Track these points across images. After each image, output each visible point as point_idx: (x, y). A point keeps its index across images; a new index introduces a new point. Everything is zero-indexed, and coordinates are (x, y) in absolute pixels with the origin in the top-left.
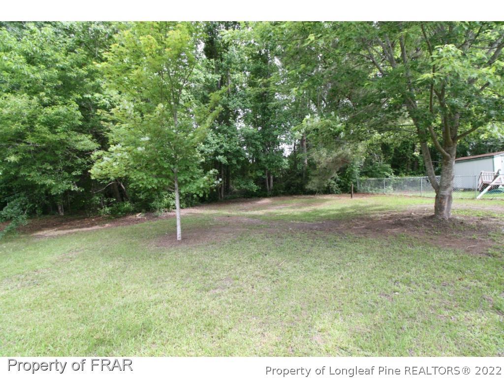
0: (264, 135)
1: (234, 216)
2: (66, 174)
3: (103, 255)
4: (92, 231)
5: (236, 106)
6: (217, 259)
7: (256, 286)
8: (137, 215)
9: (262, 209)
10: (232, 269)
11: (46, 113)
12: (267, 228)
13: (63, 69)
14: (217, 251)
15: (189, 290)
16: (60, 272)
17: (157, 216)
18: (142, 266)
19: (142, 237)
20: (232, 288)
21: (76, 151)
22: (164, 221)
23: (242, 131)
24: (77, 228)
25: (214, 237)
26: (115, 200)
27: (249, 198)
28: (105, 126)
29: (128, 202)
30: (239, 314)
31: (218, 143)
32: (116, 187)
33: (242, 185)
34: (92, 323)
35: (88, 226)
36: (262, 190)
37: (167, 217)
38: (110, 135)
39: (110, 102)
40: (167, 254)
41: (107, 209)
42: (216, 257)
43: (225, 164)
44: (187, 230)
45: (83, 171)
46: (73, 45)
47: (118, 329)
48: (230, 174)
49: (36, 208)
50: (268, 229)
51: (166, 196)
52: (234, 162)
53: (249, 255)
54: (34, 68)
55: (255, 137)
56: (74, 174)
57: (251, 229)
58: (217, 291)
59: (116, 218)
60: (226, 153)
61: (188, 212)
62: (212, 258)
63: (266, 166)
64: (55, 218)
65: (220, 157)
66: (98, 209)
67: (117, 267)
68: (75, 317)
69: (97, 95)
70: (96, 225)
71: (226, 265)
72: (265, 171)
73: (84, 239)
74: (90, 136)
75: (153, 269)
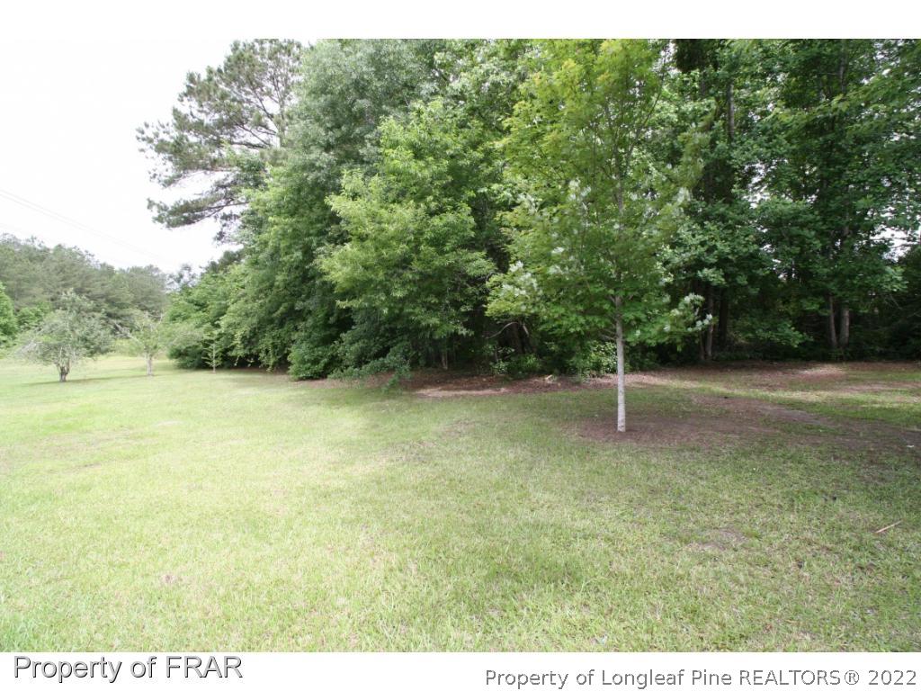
0: (826, 214)
1: (739, 397)
2: (453, 311)
3: (499, 435)
4: (484, 395)
5: (750, 156)
6: (704, 483)
7: (809, 565)
8: (547, 378)
9: (815, 390)
10: (742, 511)
11: (434, 226)
12: (835, 435)
13: (452, 157)
14: (703, 467)
15: (647, 531)
16: (448, 449)
17: (578, 383)
18: (560, 466)
19: (557, 416)
20: (743, 553)
21: (465, 276)
22: (592, 393)
23: (763, 210)
24: (465, 389)
25: (694, 437)
26: (513, 350)
27: (776, 360)
28: (506, 234)
29: (532, 355)
30: (766, 613)
31: (703, 244)
32: (515, 330)
33: (760, 332)
34: (492, 538)
35: (478, 389)
36: (814, 344)
37: (596, 386)
38: (511, 248)
39: (513, 194)
40: (601, 452)
41: (502, 365)
42: (701, 478)
43: (719, 285)
44: (636, 414)
45: (474, 305)
46: (465, 116)
47: (528, 559)
48: (729, 306)
49: (419, 357)
50: (838, 437)
51: (595, 349)
52: (742, 280)
53: (785, 490)
54: (422, 163)
55: (800, 220)
56: (463, 310)
57: (789, 432)
58: (708, 549)
59: (514, 380)
60: (722, 263)
61: (638, 380)
62: (693, 478)
63: (832, 286)
64: (438, 372)
65: (706, 271)
66: (491, 364)
67: (521, 459)
68: (470, 521)
69: (495, 187)
70: (488, 388)
71: (725, 501)
72: (827, 300)
73: (475, 407)
74: (484, 253)
75: (576, 475)
